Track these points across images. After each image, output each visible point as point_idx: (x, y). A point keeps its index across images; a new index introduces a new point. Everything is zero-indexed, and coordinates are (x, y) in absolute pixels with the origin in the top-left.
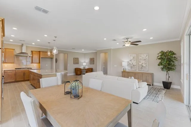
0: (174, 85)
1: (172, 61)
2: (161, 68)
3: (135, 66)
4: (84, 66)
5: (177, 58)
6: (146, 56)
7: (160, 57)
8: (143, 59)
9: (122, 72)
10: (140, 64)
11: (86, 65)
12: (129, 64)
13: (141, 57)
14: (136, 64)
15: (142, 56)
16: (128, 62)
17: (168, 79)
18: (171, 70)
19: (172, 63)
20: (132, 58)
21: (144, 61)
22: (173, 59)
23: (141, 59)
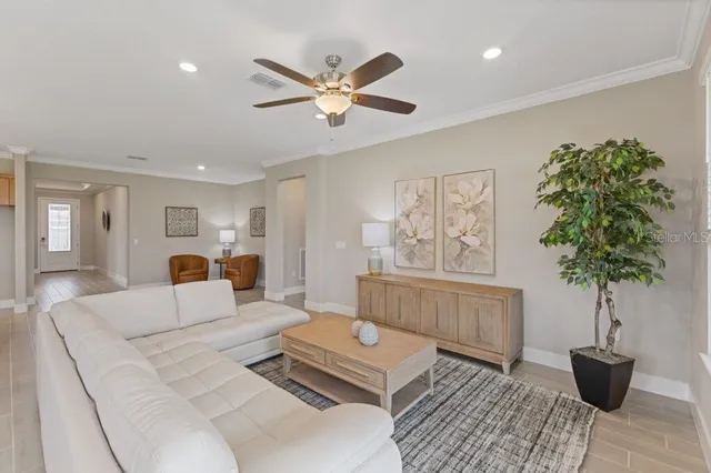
0: (649, 372)
1: (638, 212)
2: (561, 263)
3: (429, 248)
4: (224, 243)
5: (668, 193)
6: (484, 186)
7: (553, 188)
8: (469, 205)
9: (360, 279)
10: (453, 232)
11: (237, 241)
12: (397, 236)
13: (457, 192)
14: (429, 235)
15: (464, 186)
16: (396, 224)
17: (610, 340)
18: (627, 276)
19: (635, 224)
20: (411, 200)
21: (472, 217)
22: (644, 200)
23: (456, 206)
